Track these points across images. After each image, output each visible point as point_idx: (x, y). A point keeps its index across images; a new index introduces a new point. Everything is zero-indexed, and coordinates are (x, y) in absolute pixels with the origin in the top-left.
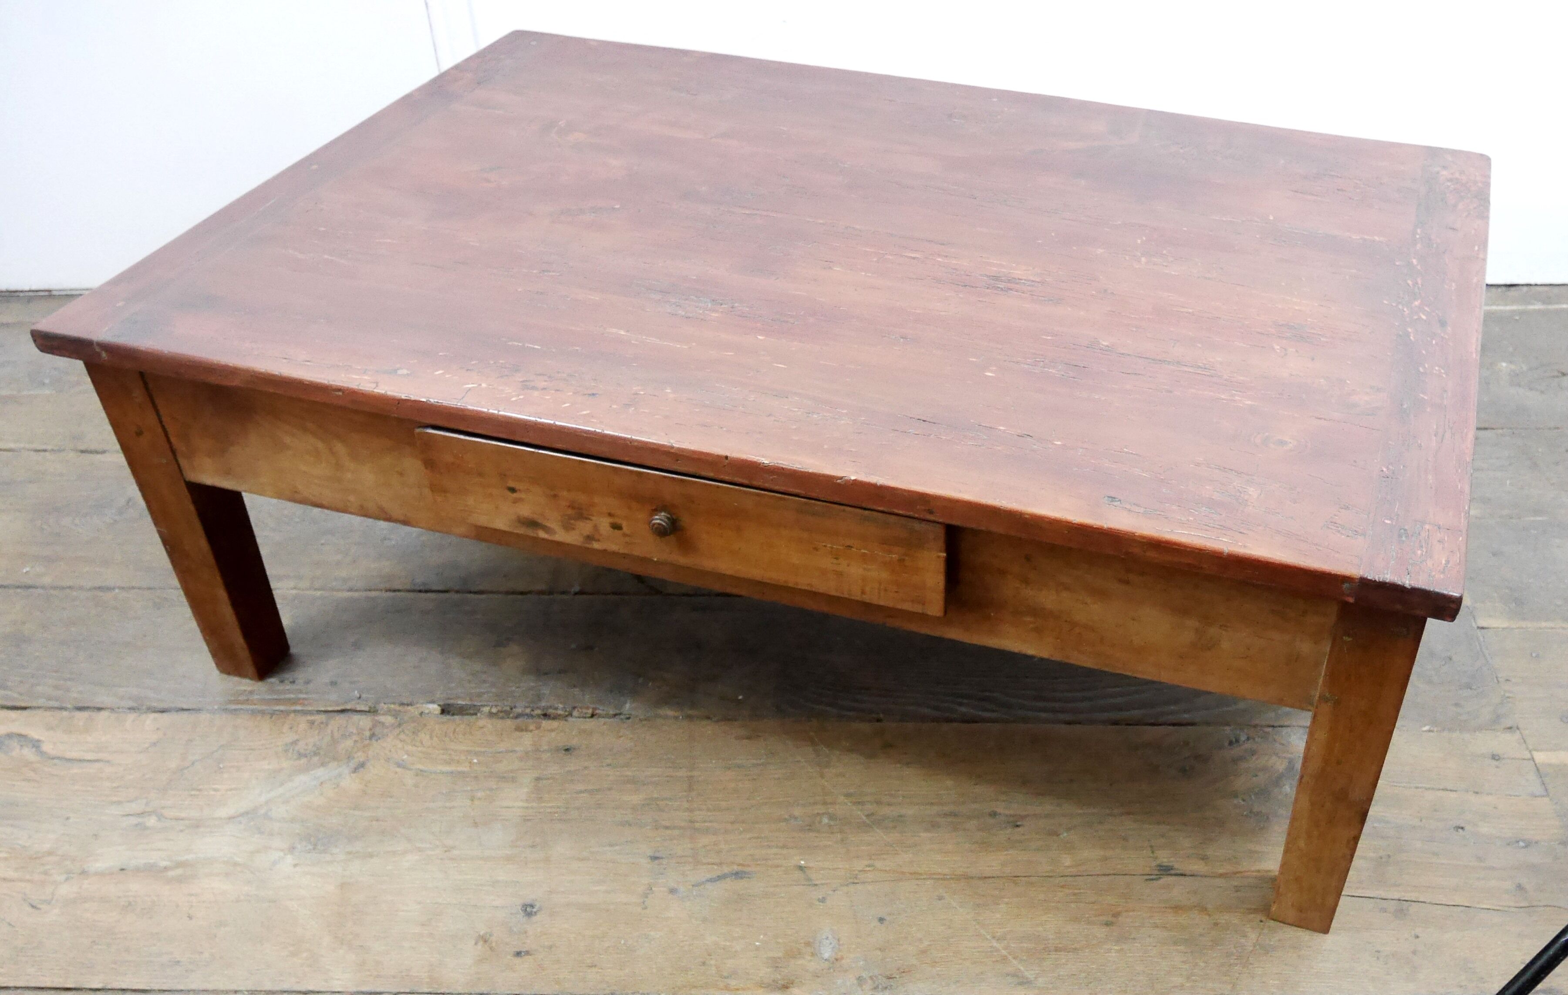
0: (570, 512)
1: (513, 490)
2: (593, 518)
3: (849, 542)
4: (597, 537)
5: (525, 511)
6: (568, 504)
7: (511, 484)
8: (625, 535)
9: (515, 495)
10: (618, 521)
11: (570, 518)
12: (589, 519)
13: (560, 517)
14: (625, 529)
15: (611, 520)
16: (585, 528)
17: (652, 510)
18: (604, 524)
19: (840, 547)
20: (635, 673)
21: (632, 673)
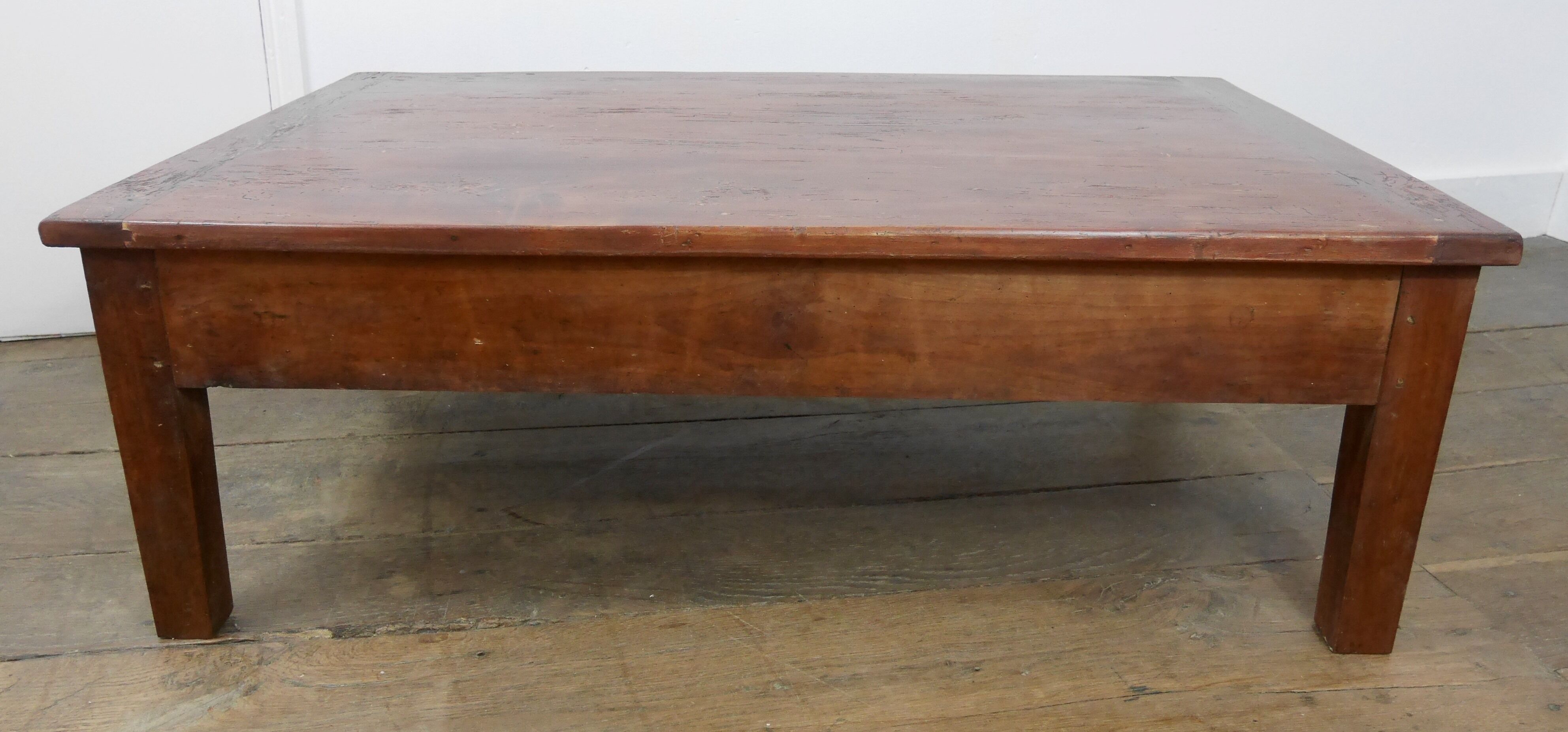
20: (534, 587)
21: (531, 588)
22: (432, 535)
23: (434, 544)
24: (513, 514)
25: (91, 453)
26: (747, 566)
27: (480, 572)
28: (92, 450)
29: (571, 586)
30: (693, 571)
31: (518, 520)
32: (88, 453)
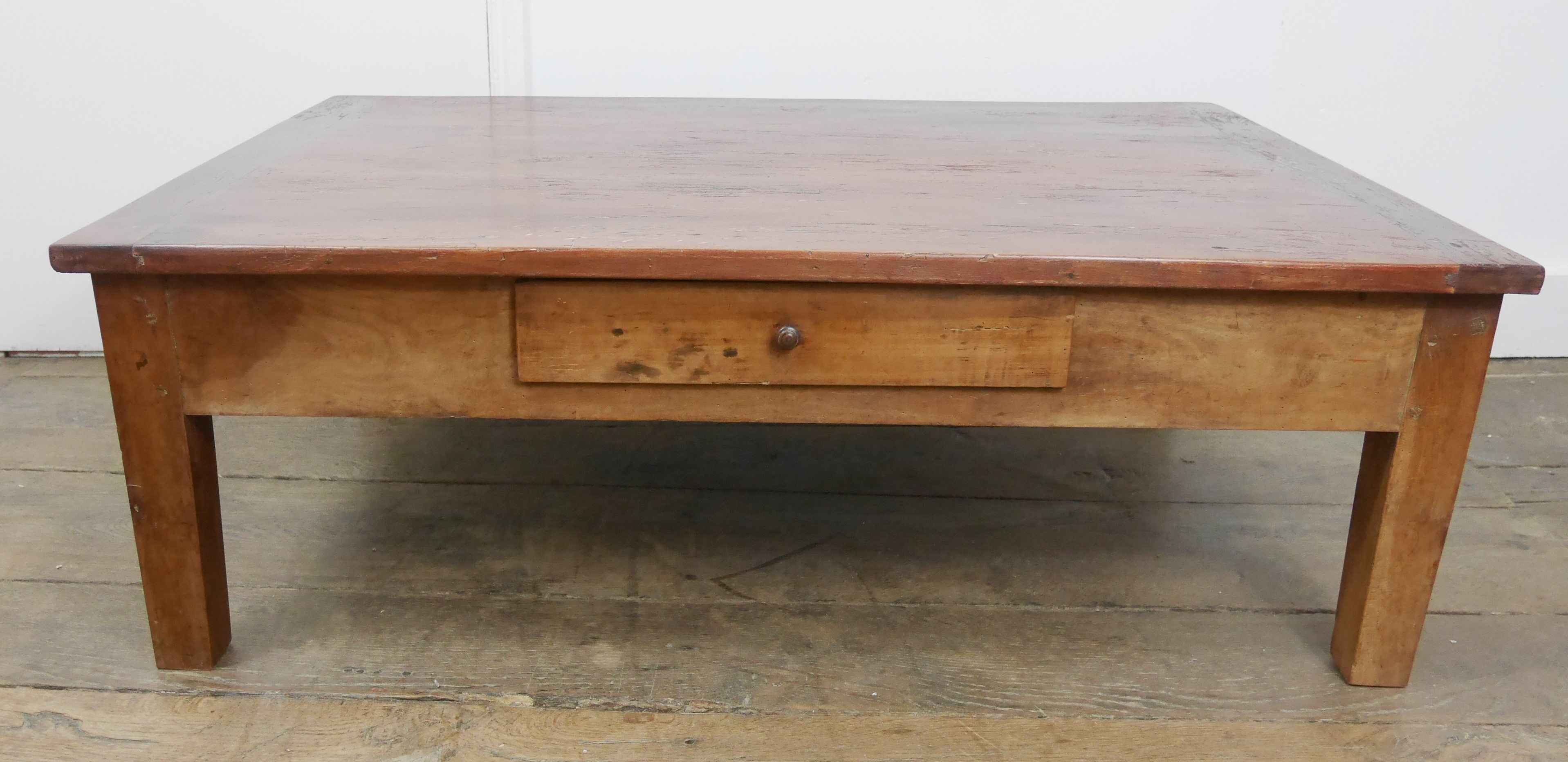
0: (681, 345)
1: (618, 332)
2: (705, 347)
3: (978, 322)
4: (706, 369)
5: (628, 355)
6: (679, 337)
7: (617, 325)
8: (739, 361)
9: (621, 337)
10: (733, 346)
11: (681, 352)
12: (701, 350)
13: (667, 354)
14: (740, 355)
15: (725, 346)
16: (694, 361)
17: (773, 325)
18: (717, 352)
19: (969, 330)
20: (746, 671)
21: (743, 671)
22: (637, 599)
23: (639, 611)
24: (723, 585)
25: (297, 479)
26: (979, 670)
27: (689, 648)
28: (297, 476)
29: (785, 673)
30: (919, 669)
31: (728, 593)
32: (293, 479)
